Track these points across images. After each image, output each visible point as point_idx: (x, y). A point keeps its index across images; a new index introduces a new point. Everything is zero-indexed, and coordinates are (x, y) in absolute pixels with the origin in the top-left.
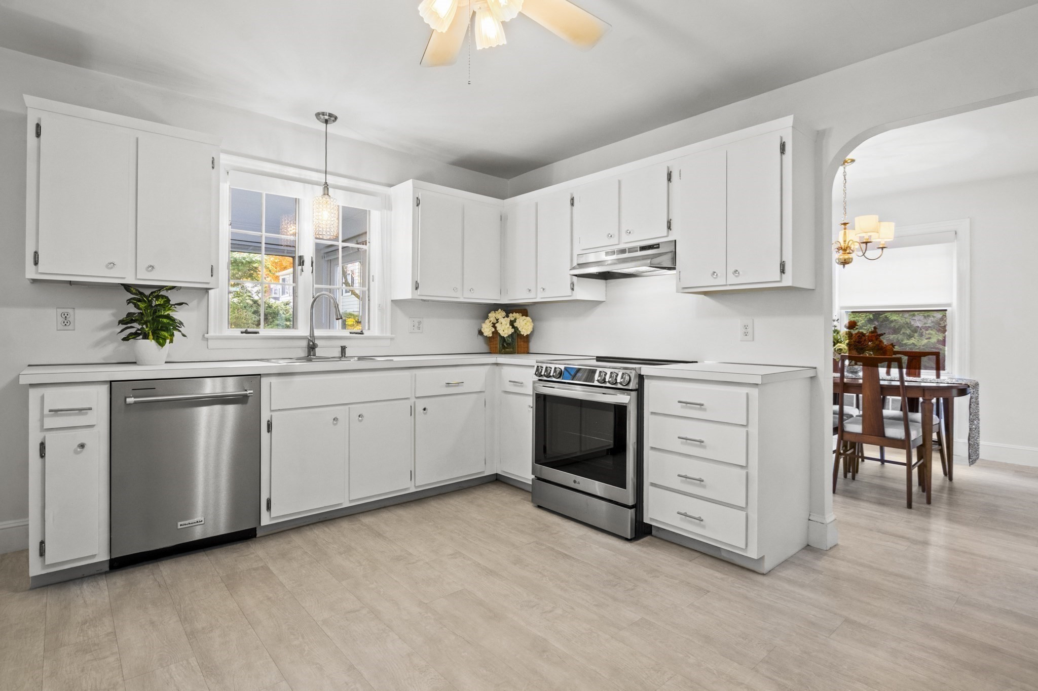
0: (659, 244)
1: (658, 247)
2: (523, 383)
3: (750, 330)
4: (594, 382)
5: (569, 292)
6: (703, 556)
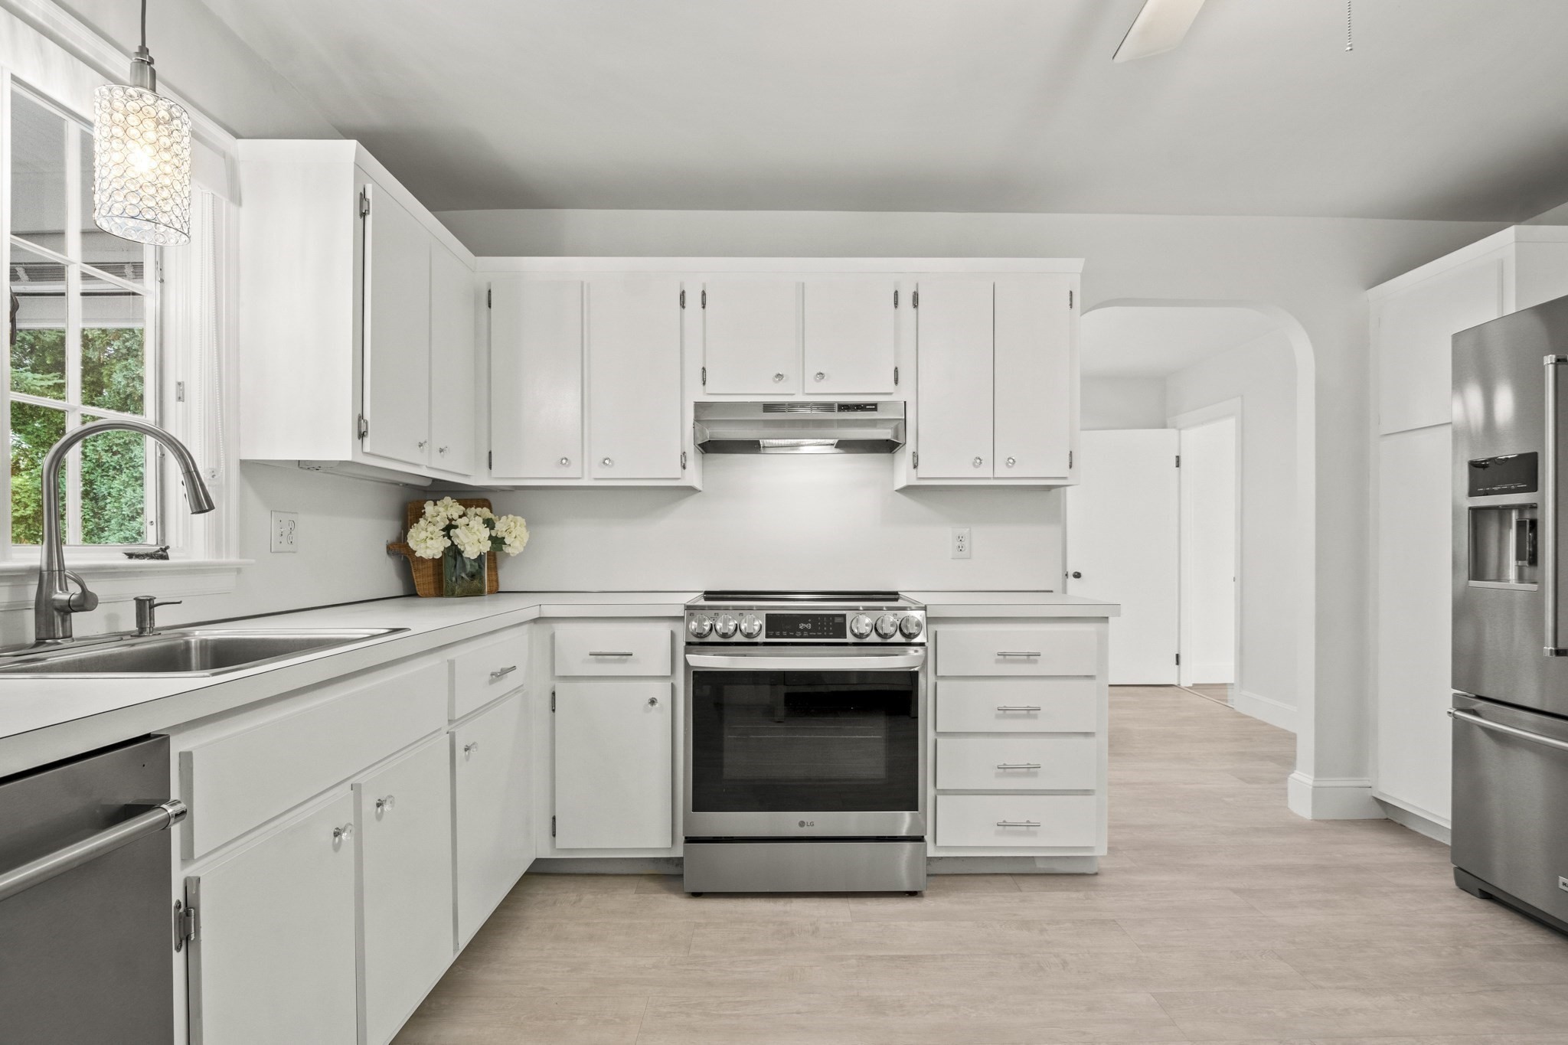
0: (875, 405)
1: (875, 409)
2: (631, 655)
3: (966, 543)
4: (845, 636)
5: (677, 471)
6: (1017, 879)
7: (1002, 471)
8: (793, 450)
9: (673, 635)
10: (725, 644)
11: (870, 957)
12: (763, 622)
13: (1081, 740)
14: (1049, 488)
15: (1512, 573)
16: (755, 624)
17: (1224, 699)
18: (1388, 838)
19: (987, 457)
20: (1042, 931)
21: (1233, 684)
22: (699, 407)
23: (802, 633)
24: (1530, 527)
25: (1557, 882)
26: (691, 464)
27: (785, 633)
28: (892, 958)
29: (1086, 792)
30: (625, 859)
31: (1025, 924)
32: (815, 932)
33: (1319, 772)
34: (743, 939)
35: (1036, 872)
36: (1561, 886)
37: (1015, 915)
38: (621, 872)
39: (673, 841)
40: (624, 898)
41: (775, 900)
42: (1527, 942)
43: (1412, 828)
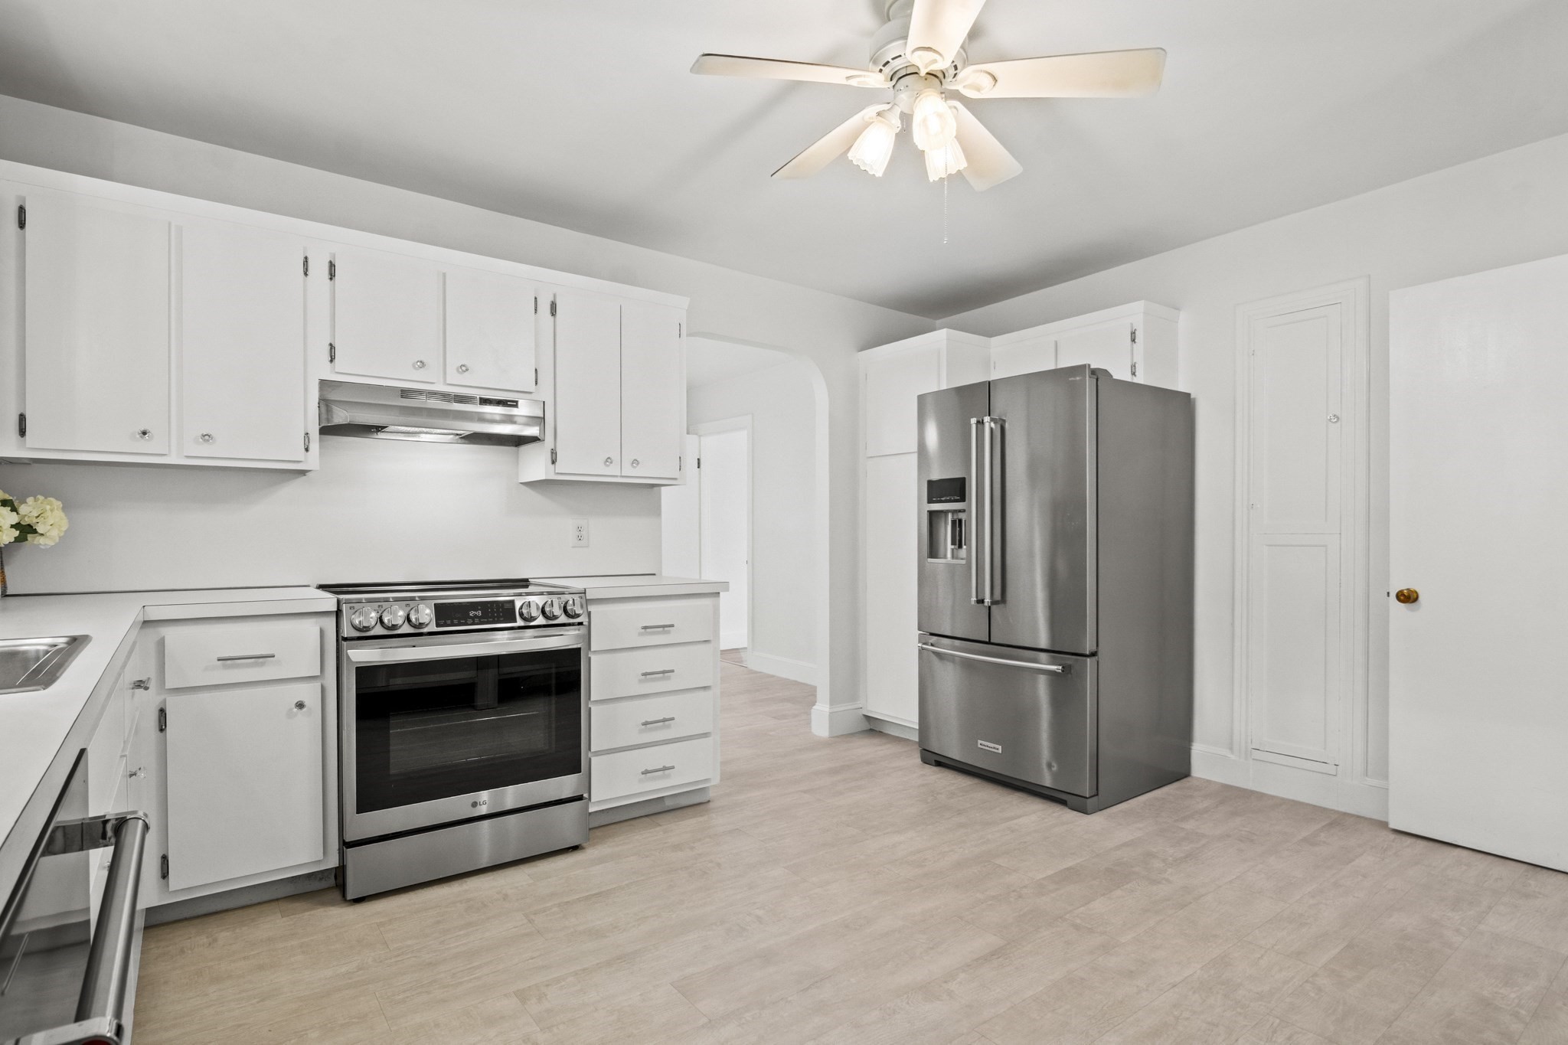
0: (515, 401)
1: (516, 406)
2: (274, 656)
3: (584, 533)
4: (515, 621)
5: (300, 454)
6: (653, 818)
7: (628, 470)
8: (409, 436)
9: (322, 632)
10: (391, 635)
11: (568, 902)
12: (432, 611)
13: (702, 693)
14: (653, 486)
15: (949, 555)
16: (426, 614)
17: (739, 662)
18: (876, 741)
19: (616, 457)
20: (692, 848)
21: (745, 648)
22: (324, 384)
23: (474, 620)
24: (957, 524)
25: (977, 742)
26: (315, 446)
27: (456, 621)
28: (587, 898)
29: (706, 735)
30: (254, 886)
31: (677, 847)
32: (506, 897)
33: (833, 701)
34: (438, 922)
35: (668, 809)
36: (980, 746)
37: (666, 843)
38: (249, 903)
39: (325, 853)
40: (273, 925)
41: (449, 884)
42: (965, 785)
43: (886, 732)
